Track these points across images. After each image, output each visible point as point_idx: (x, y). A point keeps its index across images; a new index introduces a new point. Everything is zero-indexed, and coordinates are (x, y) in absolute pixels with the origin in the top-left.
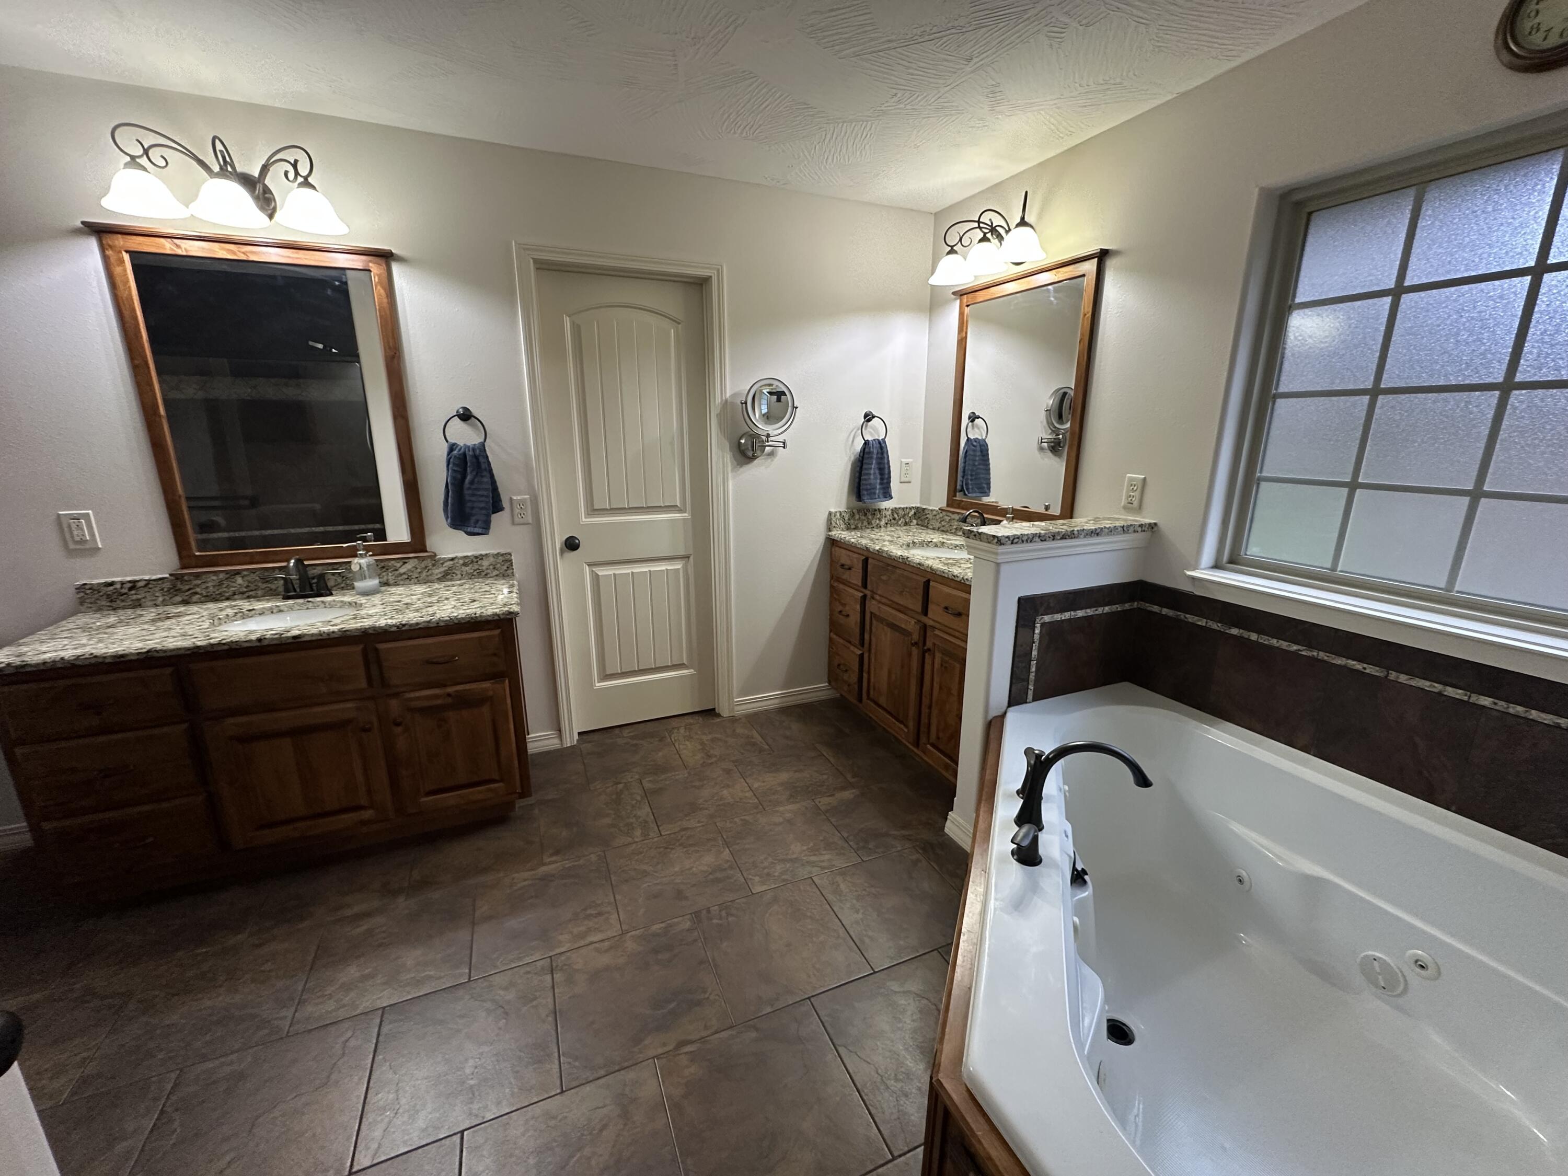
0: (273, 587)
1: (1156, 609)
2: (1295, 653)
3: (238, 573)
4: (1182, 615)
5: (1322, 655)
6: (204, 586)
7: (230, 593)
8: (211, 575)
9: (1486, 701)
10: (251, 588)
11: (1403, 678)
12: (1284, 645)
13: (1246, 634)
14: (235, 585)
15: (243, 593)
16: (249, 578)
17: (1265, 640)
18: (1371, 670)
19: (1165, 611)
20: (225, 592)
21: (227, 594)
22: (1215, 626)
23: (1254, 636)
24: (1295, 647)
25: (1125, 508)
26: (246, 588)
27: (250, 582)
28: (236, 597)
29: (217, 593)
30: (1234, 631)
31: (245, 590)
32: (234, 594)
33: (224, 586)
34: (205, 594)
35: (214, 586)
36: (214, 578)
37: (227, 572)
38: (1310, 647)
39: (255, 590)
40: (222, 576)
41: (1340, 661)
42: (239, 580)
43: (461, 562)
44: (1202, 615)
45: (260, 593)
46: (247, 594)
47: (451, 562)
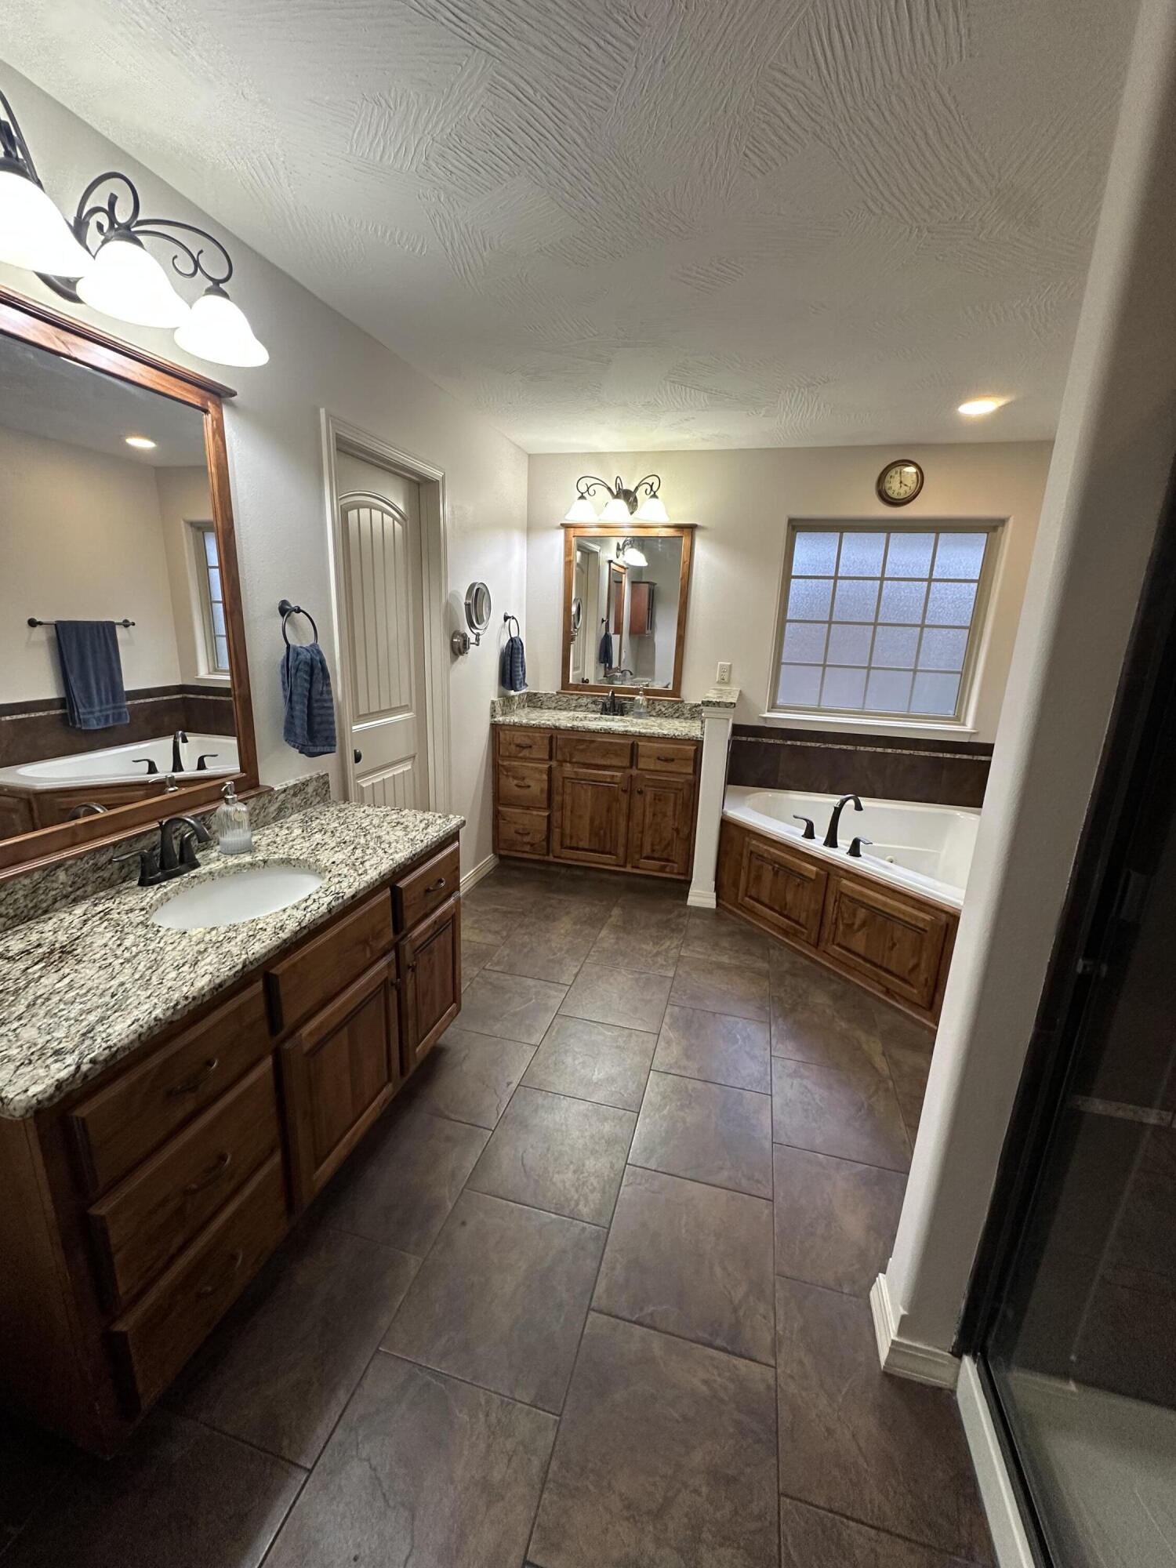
0: (106, 874)
1: (744, 739)
2: (819, 747)
3: (59, 865)
4: (760, 740)
5: (830, 746)
6: (10, 900)
7: (49, 902)
8: (21, 879)
9: (889, 751)
10: (78, 885)
11: (862, 748)
12: (813, 744)
13: (794, 743)
14: (55, 885)
15: (66, 897)
16: (74, 870)
17: (804, 744)
18: (850, 748)
19: (749, 739)
20: (41, 901)
21: (44, 905)
22: (778, 742)
23: (799, 743)
24: (818, 745)
25: (718, 682)
26: (71, 887)
27: (76, 875)
28: (57, 905)
29: (30, 905)
30: (789, 743)
31: (70, 889)
32: (55, 901)
33: (41, 892)
34: (11, 912)
35: (25, 896)
36: (27, 881)
37: (43, 868)
38: (825, 743)
39: (84, 886)
40: (36, 876)
41: (838, 747)
42: (62, 876)
43: (292, 792)
44: (770, 738)
45: (89, 889)
46: (72, 897)
47: (283, 795)
